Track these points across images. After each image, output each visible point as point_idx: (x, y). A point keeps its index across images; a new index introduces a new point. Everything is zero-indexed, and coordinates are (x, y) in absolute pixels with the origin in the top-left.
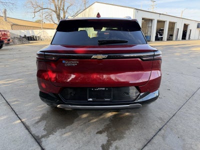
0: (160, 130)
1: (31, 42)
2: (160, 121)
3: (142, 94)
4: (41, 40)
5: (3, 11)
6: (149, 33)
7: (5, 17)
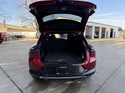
0: (97, 91)
1: (19, 39)
2: (97, 86)
3: (86, 70)
4: (25, 38)
5: (3, 21)
6: (90, 34)
7: (4, 24)
